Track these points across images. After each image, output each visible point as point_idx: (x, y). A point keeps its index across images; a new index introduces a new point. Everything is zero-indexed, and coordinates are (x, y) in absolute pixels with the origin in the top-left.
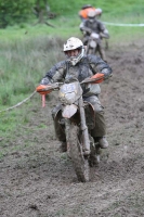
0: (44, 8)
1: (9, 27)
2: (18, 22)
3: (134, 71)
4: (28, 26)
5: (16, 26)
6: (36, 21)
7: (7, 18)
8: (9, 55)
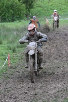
0: (29, 14)
1: (15, 22)
2: (19, 20)
3: (65, 38)
4: (23, 21)
5: (18, 21)
6: (26, 19)
7: (14, 18)
8: (15, 33)
